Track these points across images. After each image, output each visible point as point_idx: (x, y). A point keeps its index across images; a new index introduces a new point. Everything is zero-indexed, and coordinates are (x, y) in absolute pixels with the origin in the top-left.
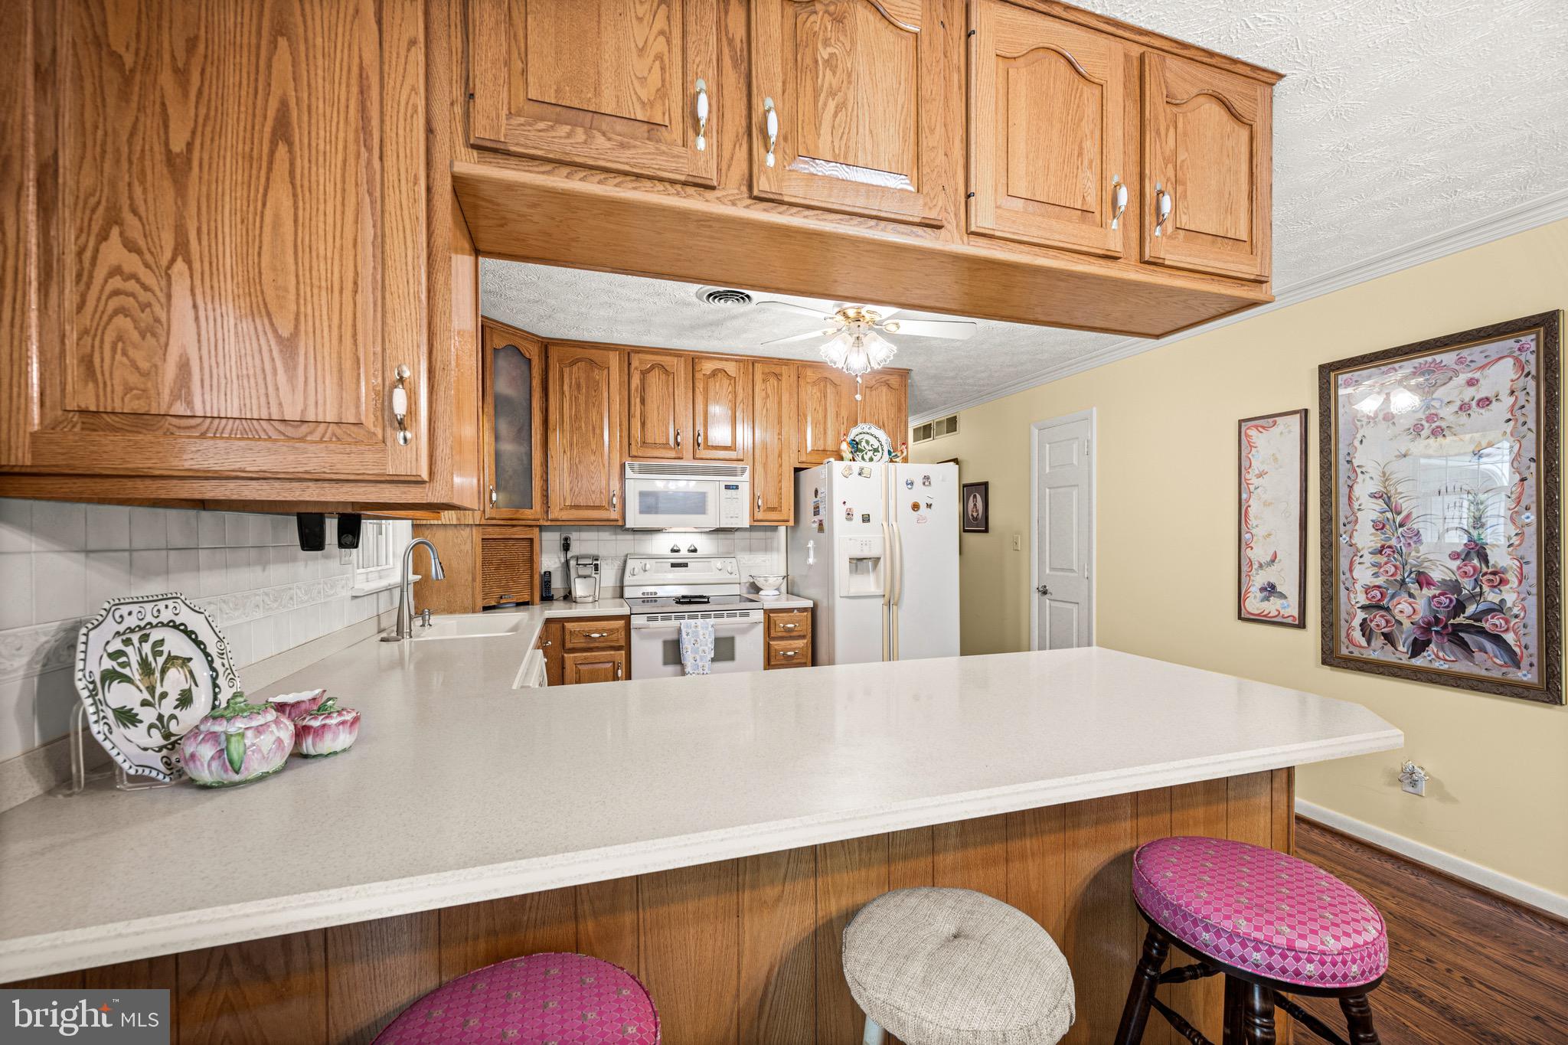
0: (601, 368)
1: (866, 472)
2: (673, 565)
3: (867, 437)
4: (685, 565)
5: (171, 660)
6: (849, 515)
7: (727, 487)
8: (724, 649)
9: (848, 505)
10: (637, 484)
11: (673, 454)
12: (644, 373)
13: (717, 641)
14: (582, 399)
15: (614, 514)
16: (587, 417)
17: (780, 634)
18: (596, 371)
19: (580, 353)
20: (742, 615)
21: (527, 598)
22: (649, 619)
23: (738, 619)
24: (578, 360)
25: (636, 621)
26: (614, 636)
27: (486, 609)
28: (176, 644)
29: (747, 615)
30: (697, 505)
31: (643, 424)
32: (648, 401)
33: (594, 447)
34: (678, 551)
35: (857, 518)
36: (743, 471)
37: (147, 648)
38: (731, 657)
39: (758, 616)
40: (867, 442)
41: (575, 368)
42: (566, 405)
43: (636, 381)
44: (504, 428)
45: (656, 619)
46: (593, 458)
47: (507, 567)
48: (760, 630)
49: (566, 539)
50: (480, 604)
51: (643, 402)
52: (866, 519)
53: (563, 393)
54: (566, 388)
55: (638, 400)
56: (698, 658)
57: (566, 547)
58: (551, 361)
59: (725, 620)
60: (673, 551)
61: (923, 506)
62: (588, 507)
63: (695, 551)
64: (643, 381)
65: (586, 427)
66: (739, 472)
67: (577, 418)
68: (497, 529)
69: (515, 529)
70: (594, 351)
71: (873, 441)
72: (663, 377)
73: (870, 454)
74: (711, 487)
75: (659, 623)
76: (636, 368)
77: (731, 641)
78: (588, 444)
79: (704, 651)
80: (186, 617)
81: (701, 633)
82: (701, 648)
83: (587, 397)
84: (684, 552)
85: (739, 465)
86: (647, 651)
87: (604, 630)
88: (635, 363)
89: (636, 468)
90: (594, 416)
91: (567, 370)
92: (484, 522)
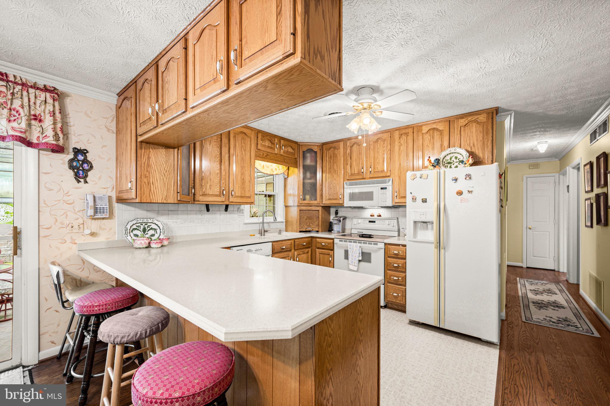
0: (338, 149)
1: (424, 176)
2: (370, 222)
3: (456, 155)
4: (374, 222)
5: (152, 229)
6: (414, 199)
7: (382, 189)
8: (366, 257)
9: (413, 195)
10: (349, 190)
11: (361, 177)
12: (351, 147)
13: (363, 254)
14: (332, 161)
15: (341, 202)
16: (333, 168)
17: (392, 255)
18: (336, 150)
19: (331, 145)
20: (374, 244)
21: (317, 230)
22: (340, 241)
23: (373, 246)
24: (331, 148)
25: (336, 241)
26: (329, 245)
27: (300, 232)
28: (154, 226)
29: (377, 244)
30: (369, 196)
31: (351, 167)
32: (353, 157)
33: (335, 177)
34: (373, 216)
35: (419, 200)
36: (389, 180)
37: (146, 226)
38: (369, 261)
39: (382, 246)
40: (456, 158)
41: (330, 151)
42: (327, 164)
43: (348, 151)
44: (308, 175)
45: (342, 241)
46: (335, 182)
47: (309, 219)
48: (382, 251)
49: (337, 211)
50: (299, 230)
51: (351, 158)
52: (424, 201)
53: (327, 160)
54: (327, 158)
55: (349, 158)
56: (353, 259)
57: (337, 213)
58: (324, 151)
59: (367, 245)
60: (371, 216)
61: (465, 193)
62: (333, 199)
63: (380, 216)
64: (351, 150)
65: (333, 171)
66: (387, 181)
67: (330, 168)
68: (305, 207)
69: (312, 207)
70: (336, 143)
71: (459, 156)
72: (358, 147)
73: (456, 164)
74: (375, 188)
75: (343, 243)
76: (348, 146)
77: (369, 254)
78: (333, 177)
79: (355, 256)
80: (155, 222)
81: (355, 249)
82: (354, 255)
83: (333, 160)
84: (376, 217)
85: (387, 179)
86: (339, 253)
87: (327, 243)
88: (348, 144)
89: (348, 184)
90: (335, 167)
91: (328, 152)
92: (299, 205)
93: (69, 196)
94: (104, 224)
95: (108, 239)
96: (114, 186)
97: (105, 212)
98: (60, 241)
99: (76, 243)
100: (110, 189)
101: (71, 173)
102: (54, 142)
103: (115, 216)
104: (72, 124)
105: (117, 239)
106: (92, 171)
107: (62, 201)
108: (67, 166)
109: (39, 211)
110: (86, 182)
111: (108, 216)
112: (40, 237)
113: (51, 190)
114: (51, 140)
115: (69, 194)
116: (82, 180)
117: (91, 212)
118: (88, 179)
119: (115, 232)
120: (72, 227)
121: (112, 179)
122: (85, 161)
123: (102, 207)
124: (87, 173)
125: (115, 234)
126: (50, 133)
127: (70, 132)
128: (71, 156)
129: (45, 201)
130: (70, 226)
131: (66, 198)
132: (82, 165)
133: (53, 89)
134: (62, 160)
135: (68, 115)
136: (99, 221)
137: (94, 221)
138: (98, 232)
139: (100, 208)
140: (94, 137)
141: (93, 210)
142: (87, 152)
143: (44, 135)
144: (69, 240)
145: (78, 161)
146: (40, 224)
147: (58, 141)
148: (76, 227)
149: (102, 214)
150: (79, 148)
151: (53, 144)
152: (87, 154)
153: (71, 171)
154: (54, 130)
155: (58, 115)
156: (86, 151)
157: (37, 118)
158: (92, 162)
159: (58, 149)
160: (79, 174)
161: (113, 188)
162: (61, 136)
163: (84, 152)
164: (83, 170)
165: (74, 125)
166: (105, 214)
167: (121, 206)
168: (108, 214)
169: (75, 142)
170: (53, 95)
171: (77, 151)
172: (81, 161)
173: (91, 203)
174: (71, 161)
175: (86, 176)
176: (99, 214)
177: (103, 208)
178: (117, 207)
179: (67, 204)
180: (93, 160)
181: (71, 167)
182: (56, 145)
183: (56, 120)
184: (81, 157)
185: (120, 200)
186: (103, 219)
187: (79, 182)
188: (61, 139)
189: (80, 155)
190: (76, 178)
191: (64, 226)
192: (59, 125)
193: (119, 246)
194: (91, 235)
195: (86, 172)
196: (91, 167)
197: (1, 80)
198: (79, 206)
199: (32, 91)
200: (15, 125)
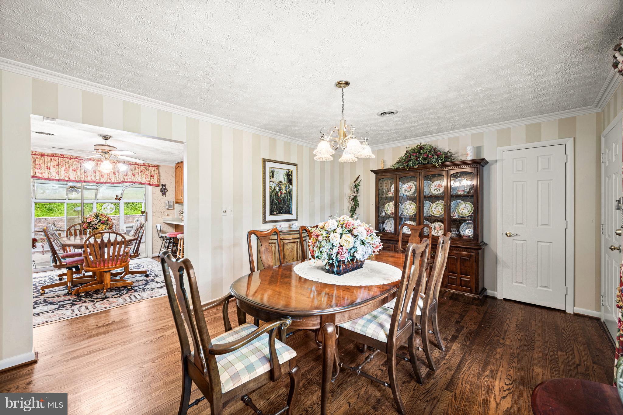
94: (171, 211)
95: (172, 217)
96: (174, 197)
97: (172, 207)
98: (158, 217)
99: (162, 218)
100: (173, 199)
101: (161, 193)
103: (175, 209)
104: (161, 176)
105: (176, 217)
106: (167, 192)
107: (158, 203)
108: (160, 191)
109: (152, 207)
110: (165, 196)
111: (173, 209)
112: (153, 216)
113: (155, 199)
114: (156, 183)
118: (166, 195)
119: (175, 215)
120: (161, 212)
121: (174, 194)
122: (165, 189)
123: (171, 205)
126: (156, 181)
127: (160, 179)
128: (161, 187)
129: (154, 203)
131: (160, 202)
133: (156, 165)
134: (159, 189)
135: (160, 172)
137: (168, 210)
138: (169, 214)
140: (168, 179)
141: (168, 206)
143: (154, 181)
144: (160, 217)
146: (153, 211)
147: (158, 182)
152: (165, 186)
154: (157, 179)
155: (158, 174)
157: (152, 176)
158: (167, 189)
159: (158, 186)
160: (164, 194)
169: (162, 182)
170: (156, 167)
171: (163, 185)
173: (168, 204)
174: (161, 189)
178: (176, 205)
179: (160, 204)
181: (161, 191)
182: (158, 184)
184: (164, 188)
185: (177, 203)
186: (171, 209)
187: (163, 196)
191: (159, 212)
192: (158, 177)
194: (167, 215)
195: (165, 192)
197: (144, 166)
198: (163, 205)
199: (151, 167)
200: (147, 179)
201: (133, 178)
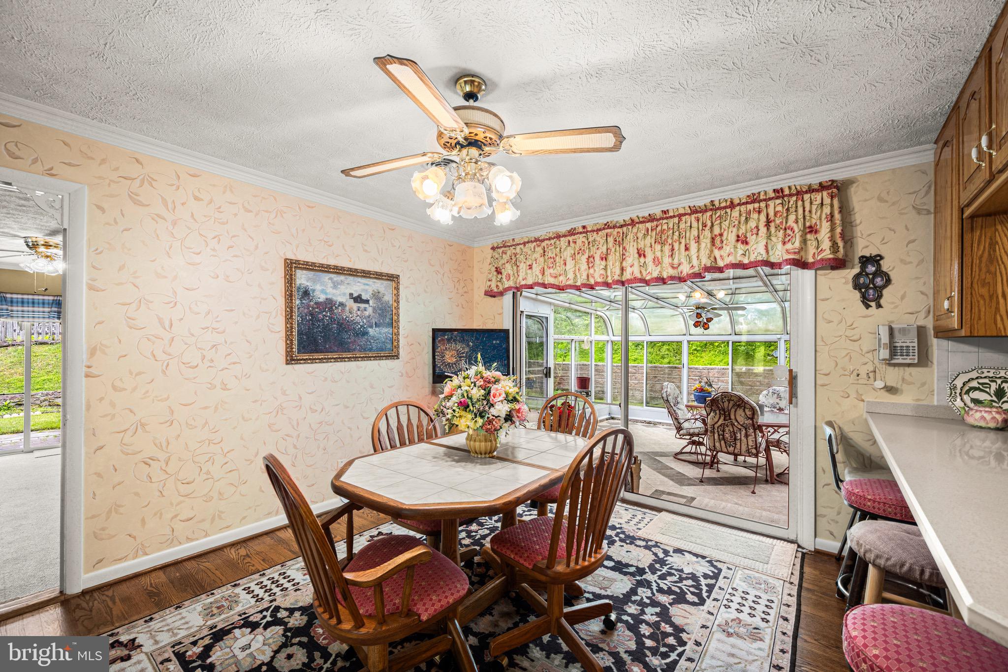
93: (854, 328)
94: (910, 374)
95: (918, 400)
96: (930, 307)
97: (911, 354)
98: (842, 394)
99: (863, 401)
100: (923, 314)
101: (857, 295)
102: (831, 256)
103: (932, 362)
104: (858, 222)
105: (935, 403)
106: (890, 286)
107: (844, 337)
108: (850, 286)
109: (816, 351)
110: (879, 306)
111: (916, 361)
112: (817, 386)
113: (830, 322)
114: (827, 254)
115: (853, 326)
116: (873, 304)
117: (885, 353)
118: (882, 301)
119: (933, 391)
120: (858, 375)
121: (926, 295)
122: (879, 273)
123: (904, 345)
124: (881, 292)
125: (933, 395)
126: (826, 244)
127: (855, 235)
128: (857, 270)
129: (822, 338)
130: (855, 374)
131: (849, 333)
132: (872, 281)
133: (830, 183)
134: (844, 278)
135: (853, 209)
136: (902, 368)
137: (893, 368)
138: (899, 386)
139: (902, 347)
140: (893, 230)
141: (888, 350)
142: (882, 258)
143: (820, 249)
144: (853, 395)
145: (867, 274)
146: (817, 368)
147: (836, 252)
148: (863, 375)
149: (905, 357)
150: (868, 255)
151: (830, 259)
152: (881, 262)
153: (857, 291)
154: (832, 239)
155: (837, 216)
156: (878, 258)
157: (813, 230)
158: (889, 273)
159: (838, 264)
160: (869, 295)
161: (929, 312)
162: (841, 244)
163: (876, 260)
164: (875, 287)
165: (861, 223)
166: (911, 357)
167: (944, 343)
168: (916, 357)
169: (863, 248)
170: (830, 191)
171: (865, 261)
172: (870, 274)
173: (885, 339)
174: (857, 277)
175: (880, 296)
176: (899, 357)
177: (907, 347)
178: (937, 346)
179: (851, 340)
180: (891, 268)
181: (857, 286)
182: (833, 259)
183: (835, 224)
184: (871, 269)
185: (943, 333)
186: (909, 365)
187: (868, 306)
188: (841, 250)
189: (869, 266)
190: (863, 302)
191: (846, 373)
192: (839, 230)
193: (940, 417)
194: (887, 391)
195: (879, 290)
196: (888, 281)
197: (777, 198)
198: (868, 343)
199: (807, 197)
200: (789, 246)
201: (740, 252)
